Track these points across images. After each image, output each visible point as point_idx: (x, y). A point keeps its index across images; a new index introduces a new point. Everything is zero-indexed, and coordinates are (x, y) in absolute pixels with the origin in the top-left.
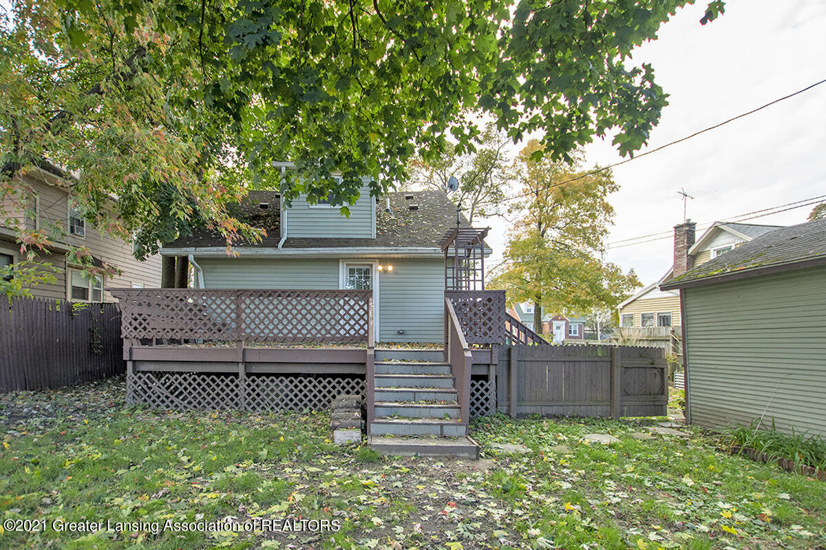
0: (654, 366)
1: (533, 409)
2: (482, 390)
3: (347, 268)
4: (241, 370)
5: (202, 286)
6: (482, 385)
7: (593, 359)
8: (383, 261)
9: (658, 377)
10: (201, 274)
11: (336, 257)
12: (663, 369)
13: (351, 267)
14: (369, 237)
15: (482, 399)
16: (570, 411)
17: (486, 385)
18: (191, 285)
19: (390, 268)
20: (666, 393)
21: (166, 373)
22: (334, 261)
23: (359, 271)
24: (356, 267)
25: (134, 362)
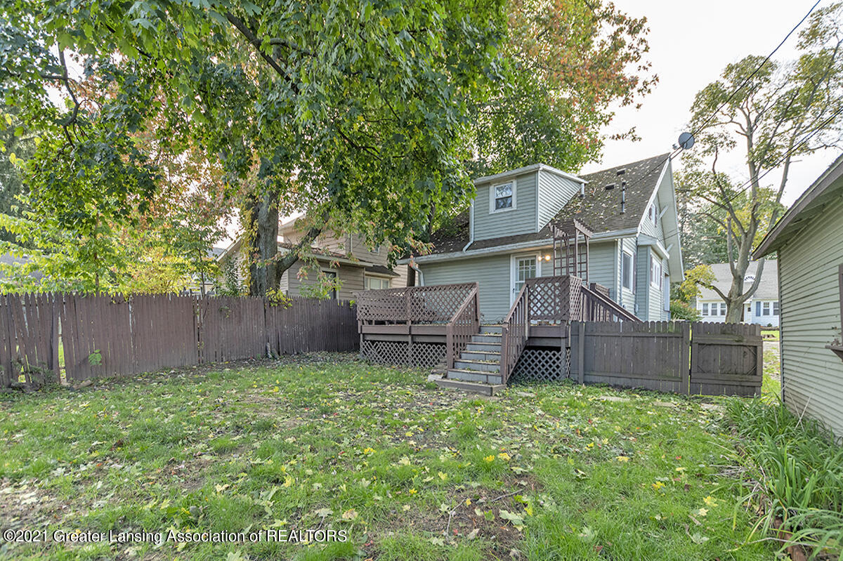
0: (741, 344)
1: (602, 379)
2: (554, 359)
3: (516, 262)
4: (409, 339)
5: (423, 285)
6: (554, 355)
7: (663, 335)
8: (544, 251)
9: (750, 356)
10: (422, 275)
11: (507, 253)
12: (756, 347)
13: (521, 260)
14: (533, 231)
15: (554, 366)
16: (639, 383)
17: (558, 355)
18: (417, 284)
19: (548, 258)
20: (758, 373)
21: (376, 341)
22: (506, 256)
23: (527, 262)
24: (524, 260)
25: (364, 334)
